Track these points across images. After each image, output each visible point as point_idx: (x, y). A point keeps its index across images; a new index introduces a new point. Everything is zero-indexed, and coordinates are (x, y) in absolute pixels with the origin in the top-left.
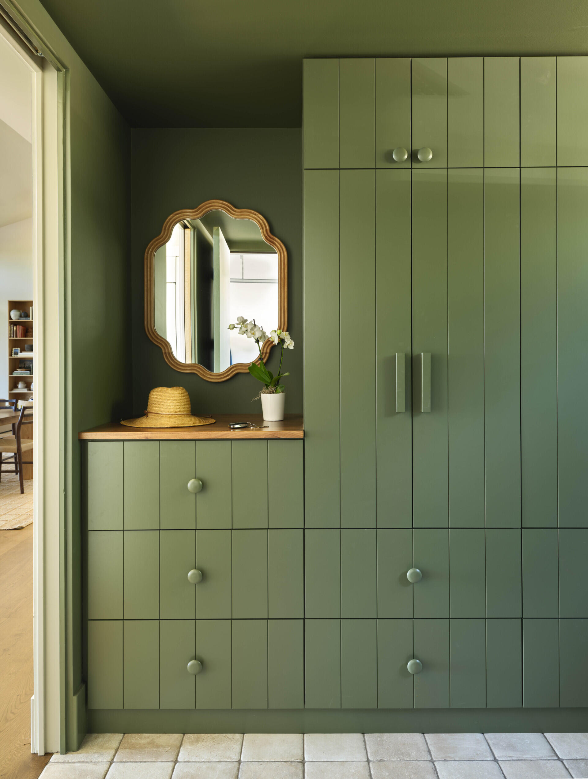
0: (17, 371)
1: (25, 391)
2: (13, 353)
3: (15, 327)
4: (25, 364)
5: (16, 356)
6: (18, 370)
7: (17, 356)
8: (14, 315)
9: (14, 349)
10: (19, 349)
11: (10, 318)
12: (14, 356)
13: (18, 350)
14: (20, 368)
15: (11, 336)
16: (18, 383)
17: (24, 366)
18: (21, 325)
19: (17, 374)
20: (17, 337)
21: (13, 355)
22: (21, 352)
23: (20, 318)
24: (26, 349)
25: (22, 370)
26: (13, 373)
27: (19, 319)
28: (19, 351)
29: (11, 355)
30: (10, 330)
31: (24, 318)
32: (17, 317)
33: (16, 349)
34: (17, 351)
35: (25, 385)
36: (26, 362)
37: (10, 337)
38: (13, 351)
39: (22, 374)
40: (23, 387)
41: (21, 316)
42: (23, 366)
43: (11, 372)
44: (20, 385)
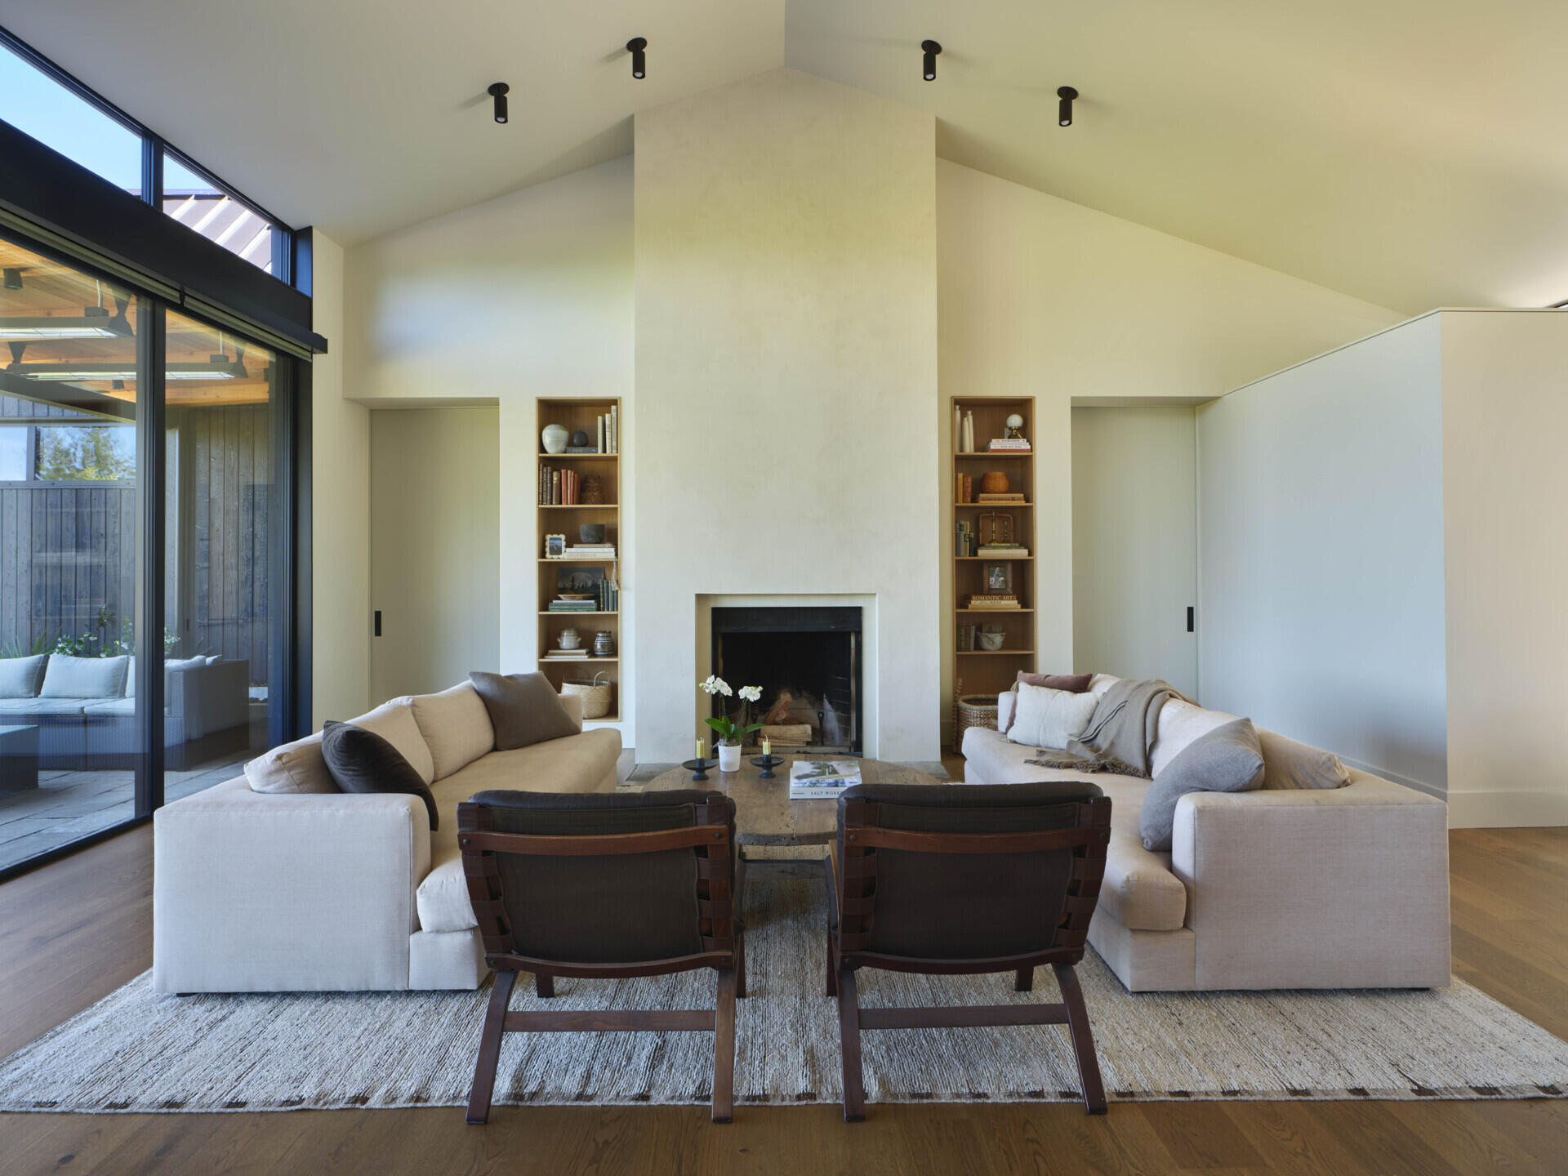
0: (559, 599)
1: (582, 657)
2: (548, 550)
3: (555, 474)
4: (573, 581)
5: (556, 558)
6: (561, 596)
7: (560, 556)
8: (554, 438)
9: (548, 537)
10: (563, 537)
11: (542, 449)
12: (550, 557)
13: (560, 539)
14: (563, 591)
15: (545, 500)
16: (560, 635)
17: (573, 586)
18: (571, 469)
19: (562, 607)
20: (561, 503)
21: (548, 555)
22: (569, 545)
23: (569, 449)
24: (583, 538)
25: (573, 598)
26: (550, 607)
27: (565, 452)
28: (564, 543)
29: (542, 554)
30: (541, 483)
31: (581, 449)
32: (562, 447)
33: (555, 536)
34: (557, 542)
35: (579, 639)
36: (576, 574)
37: (541, 501)
38: (548, 544)
39: (576, 610)
40: (573, 646)
41: (570, 444)
42: (568, 585)
43: (544, 605)
44: (567, 640)
